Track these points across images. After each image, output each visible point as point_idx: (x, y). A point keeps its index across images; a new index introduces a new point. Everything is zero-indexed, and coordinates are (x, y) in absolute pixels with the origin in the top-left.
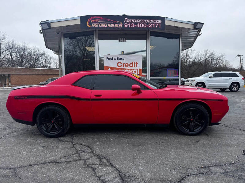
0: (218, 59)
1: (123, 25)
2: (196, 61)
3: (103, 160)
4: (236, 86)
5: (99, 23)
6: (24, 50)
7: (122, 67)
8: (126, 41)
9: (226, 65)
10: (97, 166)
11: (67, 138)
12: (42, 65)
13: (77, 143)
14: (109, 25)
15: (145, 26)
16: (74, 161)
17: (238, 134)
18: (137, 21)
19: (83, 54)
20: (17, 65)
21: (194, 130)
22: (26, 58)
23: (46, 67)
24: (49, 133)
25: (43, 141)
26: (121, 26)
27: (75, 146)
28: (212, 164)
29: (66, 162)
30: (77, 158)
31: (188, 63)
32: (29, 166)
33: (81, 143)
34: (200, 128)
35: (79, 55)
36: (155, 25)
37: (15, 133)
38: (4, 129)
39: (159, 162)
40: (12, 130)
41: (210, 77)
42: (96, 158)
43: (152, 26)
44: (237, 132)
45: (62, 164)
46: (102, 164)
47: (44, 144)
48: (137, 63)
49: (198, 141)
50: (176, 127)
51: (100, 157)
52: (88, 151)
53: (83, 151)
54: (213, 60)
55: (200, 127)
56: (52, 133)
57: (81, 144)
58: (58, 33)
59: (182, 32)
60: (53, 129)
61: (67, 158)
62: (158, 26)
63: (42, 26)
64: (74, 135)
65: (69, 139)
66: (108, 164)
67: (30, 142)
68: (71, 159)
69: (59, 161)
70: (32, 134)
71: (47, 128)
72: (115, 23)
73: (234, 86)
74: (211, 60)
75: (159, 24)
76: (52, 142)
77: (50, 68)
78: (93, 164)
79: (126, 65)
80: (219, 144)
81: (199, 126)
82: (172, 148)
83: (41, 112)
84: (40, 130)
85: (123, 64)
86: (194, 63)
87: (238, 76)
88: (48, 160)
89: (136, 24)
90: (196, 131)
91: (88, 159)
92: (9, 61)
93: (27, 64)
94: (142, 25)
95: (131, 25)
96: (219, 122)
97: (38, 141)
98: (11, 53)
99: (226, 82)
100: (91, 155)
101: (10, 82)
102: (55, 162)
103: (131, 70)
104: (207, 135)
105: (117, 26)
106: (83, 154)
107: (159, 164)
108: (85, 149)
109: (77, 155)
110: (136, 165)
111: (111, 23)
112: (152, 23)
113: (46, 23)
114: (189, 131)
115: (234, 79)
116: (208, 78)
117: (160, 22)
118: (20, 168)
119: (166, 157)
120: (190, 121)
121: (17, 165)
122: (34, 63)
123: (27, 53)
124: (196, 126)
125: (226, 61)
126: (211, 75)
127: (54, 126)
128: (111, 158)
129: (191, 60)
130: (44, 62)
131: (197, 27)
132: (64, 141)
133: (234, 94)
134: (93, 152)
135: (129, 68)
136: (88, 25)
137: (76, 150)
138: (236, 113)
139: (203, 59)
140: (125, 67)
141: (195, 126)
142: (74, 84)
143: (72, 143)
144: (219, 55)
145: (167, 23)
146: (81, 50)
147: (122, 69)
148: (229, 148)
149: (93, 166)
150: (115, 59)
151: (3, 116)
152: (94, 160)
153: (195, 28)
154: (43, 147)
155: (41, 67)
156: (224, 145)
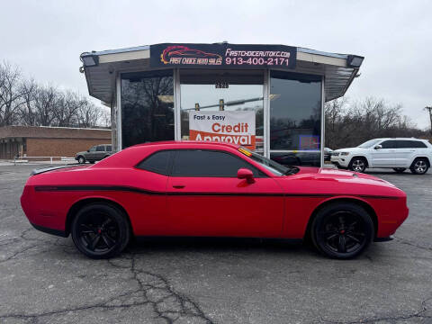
0: (391, 114)
1: (224, 61)
2: (352, 116)
3: (187, 304)
4: (423, 164)
5: (183, 57)
6: (51, 96)
7: (220, 132)
8: (227, 87)
9: (404, 125)
10: (176, 315)
11: (124, 260)
12: (81, 122)
13: (141, 271)
14: (199, 61)
15: (261, 61)
16: (136, 304)
17: (425, 258)
18: (247, 54)
19: (154, 103)
20: (38, 120)
21: (346, 249)
22: (55, 110)
23: (88, 125)
24: (93, 250)
25: (82, 266)
26: (219, 62)
27: (138, 276)
28: (379, 317)
29: (122, 306)
30: (142, 300)
31: (337, 120)
32: (59, 312)
33: (149, 270)
34: (357, 247)
35: (146, 104)
36: (279, 61)
37: (35, 249)
38: (16, 240)
39: (285, 310)
40: (29, 243)
41: (375, 148)
42: (174, 299)
43: (274, 62)
44: (424, 255)
45: (116, 309)
46: (184, 312)
47: (85, 272)
48: (246, 126)
49: (353, 271)
50: (315, 244)
51: (181, 298)
52: (160, 286)
53: (152, 287)
54: (381, 115)
55: (358, 245)
56: (98, 252)
57: (148, 273)
58: (111, 73)
59: (327, 72)
60: (100, 244)
61: (123, 298)
62: (285, 62)
63: (84, 61)
64: (137, 255)
65: (128, 263)
66: (194, 311)
67: (61, 266)
68: (131, 301)
69: (110, 304)
70: (64, 252)
71: (90, 241)
72: (209, 57)
73: (419, 164)
74: (377, 116)
75: (286, 58)
76: (98, 268)
77: (94, 127)
78: (168, 312)
79: (229, 128)
80: (392, 277)
81: (356, 242)
82: (307, 284)
83: (79, 214)
84: (77, 245)
85: (223, 127)
86: (347, 119)
87: (426, 147)
88: (91, 303)
89: (246, 58)
90: (351, 251)
91: (161, 301)
92: (24, 113)
93: (55, 120)
94: (255, 61)
95: (237, 61)
96: (392, 237)
97: (75, 266)
98: (28, 101)
99: (405, 156)
100: (166, 294)
101: (25, 150)
102: (102, 305)
103: (236, 137)
104: (369, 258)
105: (212, 61)
106: (151, 291)
107: (286, 313)
108: (155, 281)
109: (142, 293)
110: (245, 315)
111: (202, 56)
112: (274, 58)
113: (92, 56)
114: (339, 251)
115: (419, 152)
116: (372, 150)
117: (288, 55)
118: (42, 315)
119: (297, 301)
120: (340, 234)
121: (37, 311)
122: (68, 118)
123: (56, 101)
124: (351, 243)
125: (405, 117)
126: (377, 145)
127: (101, 239)
128: (201, 300)
129: (343, 115)
130: (84, 116)
131: (353, 63)
132: (119, 267)
133: (419, 180)
134: (169, 288)
135: (233, 133)
136: (162, 60)
137: (140, 283)
138: (422, 217)
139: (364, 113)
140: (225, 133)
141: (348, 243)
142: (138, 166)
143: (133, 270)
144: (393, 107)
145: (300, 57)
146: (150, 97)
147: (220, 136)
148: (409, 286)
149: (169, 315)
150: (209, 118)
151: (12, 216)
152: (170, 305)
153: (349, 65)
154: (83, 277)
155: (80, 125)
156: (399, 280)
